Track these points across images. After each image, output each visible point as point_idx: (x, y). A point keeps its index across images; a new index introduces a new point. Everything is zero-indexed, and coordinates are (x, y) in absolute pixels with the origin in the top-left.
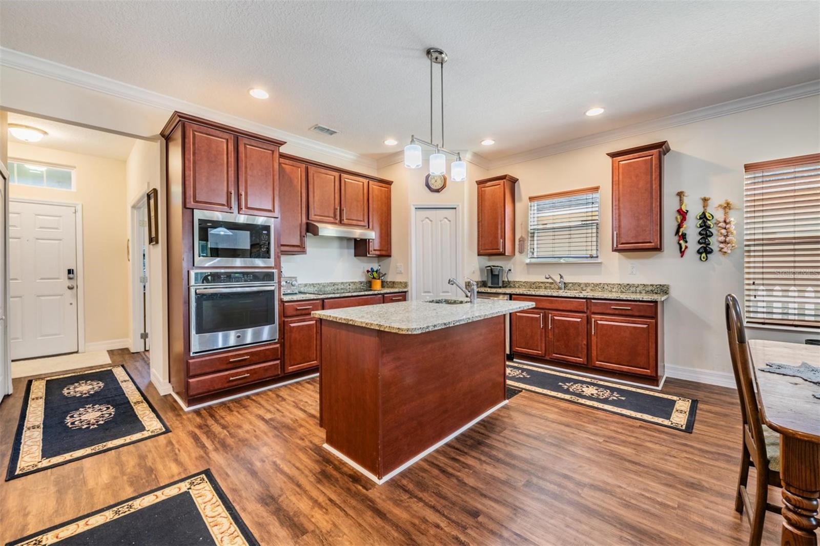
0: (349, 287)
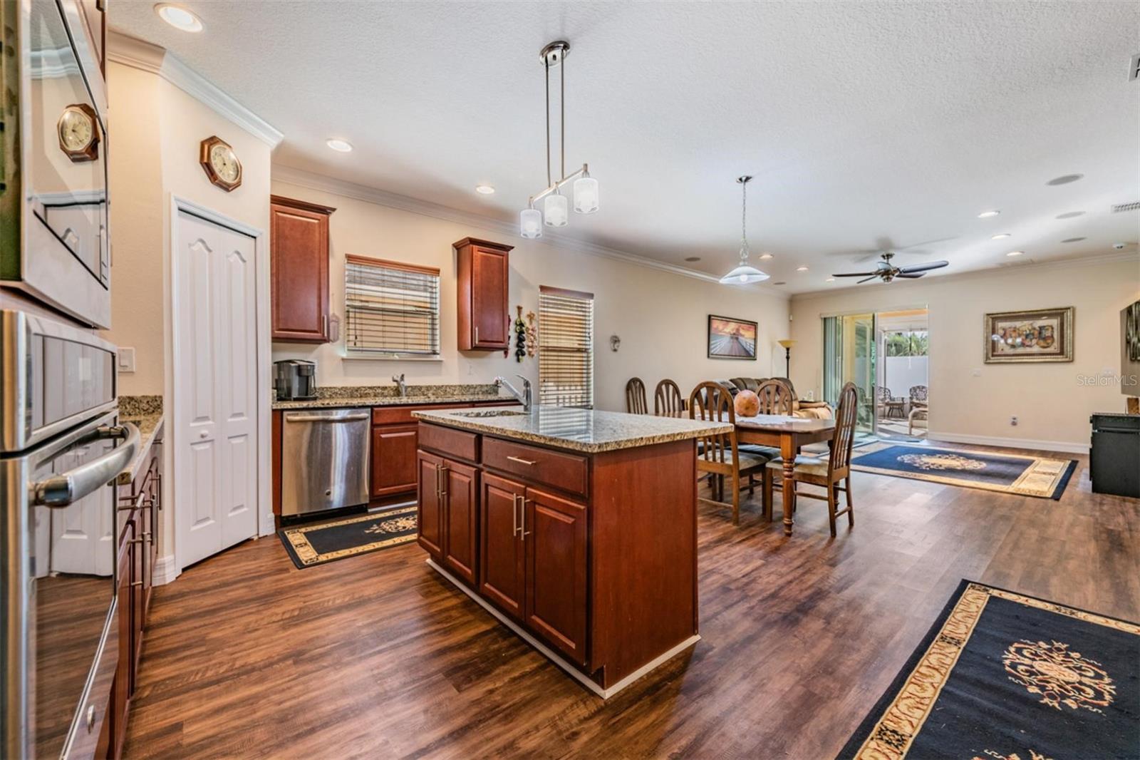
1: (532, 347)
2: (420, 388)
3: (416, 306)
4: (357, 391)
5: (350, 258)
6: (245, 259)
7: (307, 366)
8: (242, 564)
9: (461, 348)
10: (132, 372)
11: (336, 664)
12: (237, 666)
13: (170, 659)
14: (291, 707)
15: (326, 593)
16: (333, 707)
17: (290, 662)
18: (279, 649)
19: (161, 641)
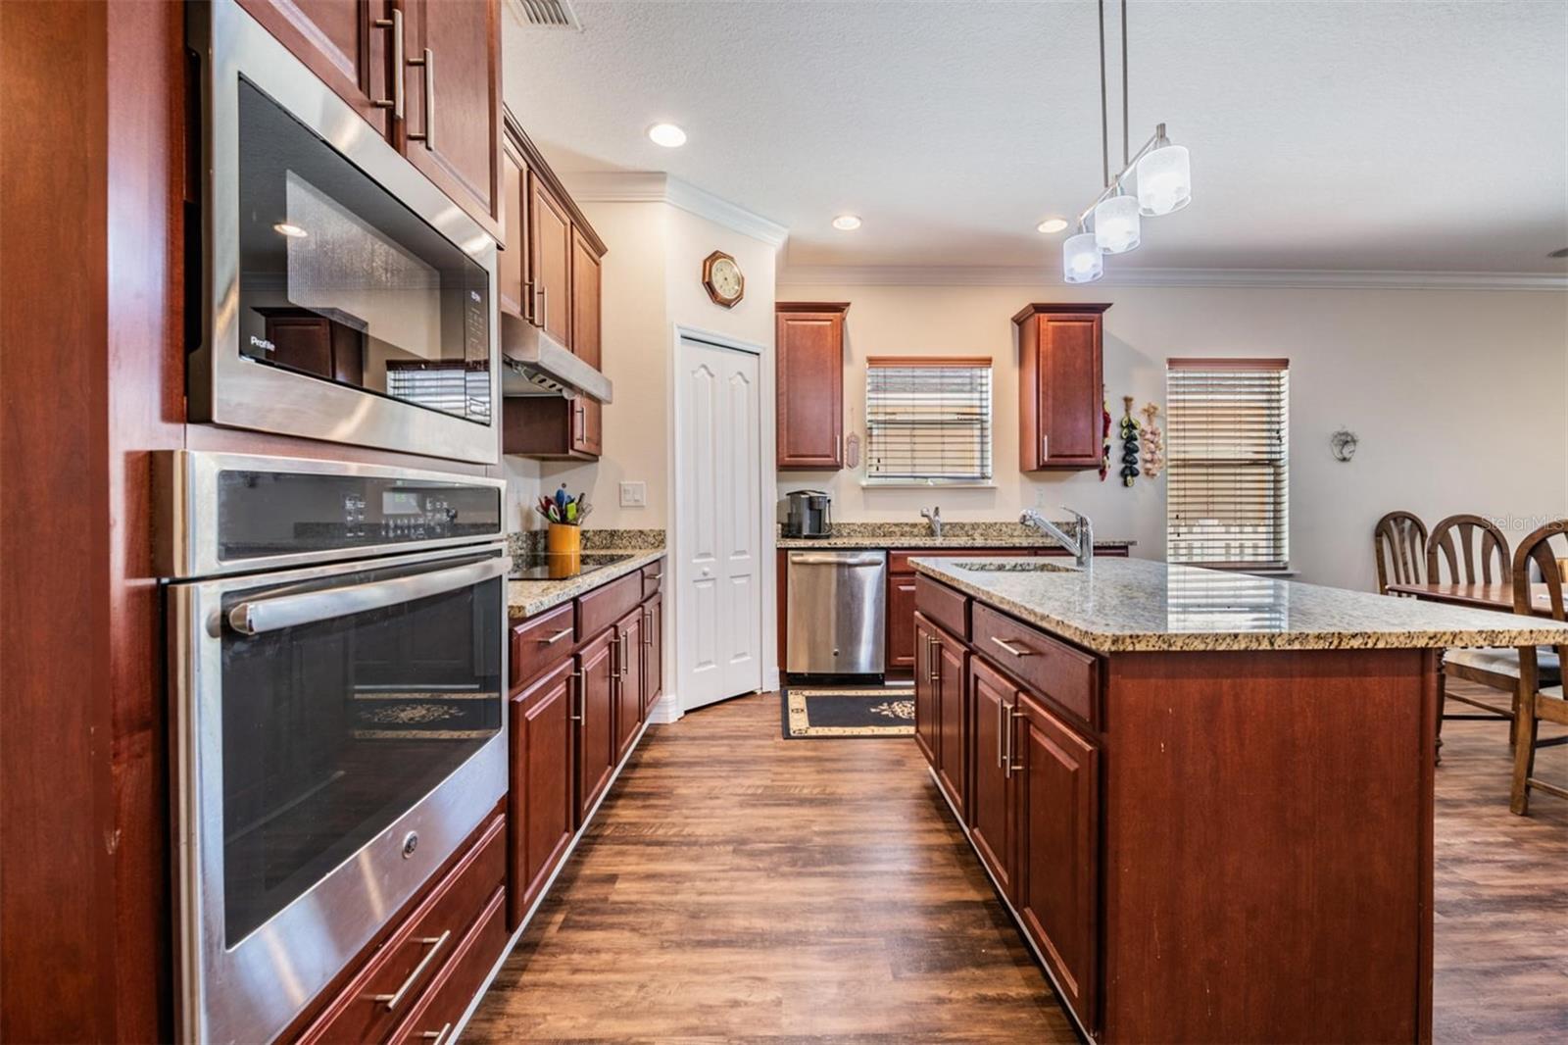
1: (1152, 461)
2: (962, 526)
3: (958, 414)
4: (879, 528)
5: (873, 361)
6: (747, 378)
7: (819, 497)
8: (737, 719)
9: (1024, 469)
10: (643, 507)
11: (771, 869)
12: (684, 833)
13: (639, 803)
14: (707, 904)
15: (799, 777)
16: (746, 924)
17: (730, 848)
18: (727, 828)
19: (641, 781)
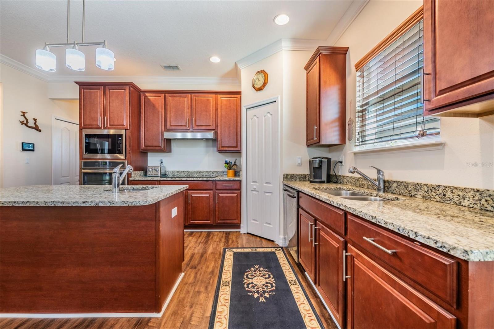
0: (212, 174)
